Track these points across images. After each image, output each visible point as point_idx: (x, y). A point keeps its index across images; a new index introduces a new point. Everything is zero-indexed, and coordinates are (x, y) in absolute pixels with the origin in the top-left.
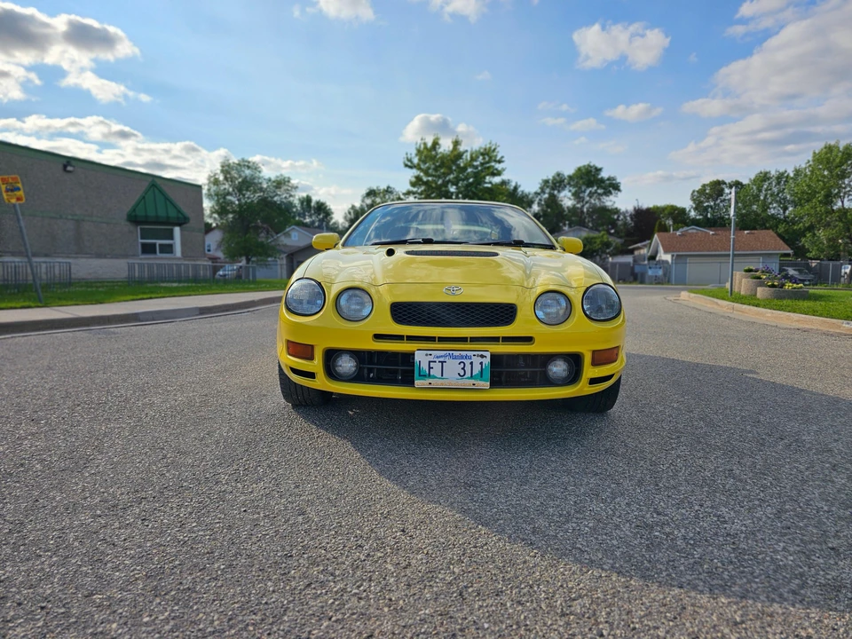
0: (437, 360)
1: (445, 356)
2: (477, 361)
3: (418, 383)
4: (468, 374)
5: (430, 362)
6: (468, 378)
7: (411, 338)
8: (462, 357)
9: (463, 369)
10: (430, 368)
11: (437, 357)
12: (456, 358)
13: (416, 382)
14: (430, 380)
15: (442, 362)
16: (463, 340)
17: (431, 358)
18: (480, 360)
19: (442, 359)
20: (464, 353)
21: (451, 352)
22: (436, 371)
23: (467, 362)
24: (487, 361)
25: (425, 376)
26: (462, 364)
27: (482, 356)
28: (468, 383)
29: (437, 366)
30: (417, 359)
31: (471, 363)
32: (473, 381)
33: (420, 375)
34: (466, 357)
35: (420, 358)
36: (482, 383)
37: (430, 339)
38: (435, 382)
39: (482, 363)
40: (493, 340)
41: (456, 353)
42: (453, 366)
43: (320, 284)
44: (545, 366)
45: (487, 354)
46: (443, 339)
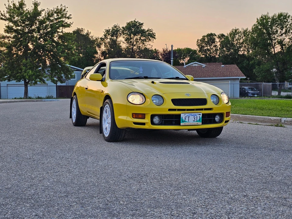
0: (187, 116)
1: (190, 115)
2: (198, 116)
3: (181, 124)
4: (196, 120)
6: (196, 122)
7: (179, 110)
8: (194, 115)
9: (194, 119)
10: (185, 119)
12: (192, 115)
14: (185, 123)
15: (189, 117)
16: (193, 110)
17: (185, 116)
22: (187, 120)
23: (196, 116)
24: (201, 116)
25: (184, 121)
26: (194, 117)
27: (200, 115)
28: (195, 123)
29: (187, 118)
30: (181, 116)
31: (197, 117)
32: (197, 122)
33: (182, 121)
34: (196, 115)
35: (183, 116)
36: (200, 123)
37: (184, 110)
38: (187, 123)
39: (200, 117)
40: (202, 109)
41: (193, 114)
42: (192, 118)
43: (142, 94)
44: (215, 117)
45: (201, 114)
46: (188, 110)
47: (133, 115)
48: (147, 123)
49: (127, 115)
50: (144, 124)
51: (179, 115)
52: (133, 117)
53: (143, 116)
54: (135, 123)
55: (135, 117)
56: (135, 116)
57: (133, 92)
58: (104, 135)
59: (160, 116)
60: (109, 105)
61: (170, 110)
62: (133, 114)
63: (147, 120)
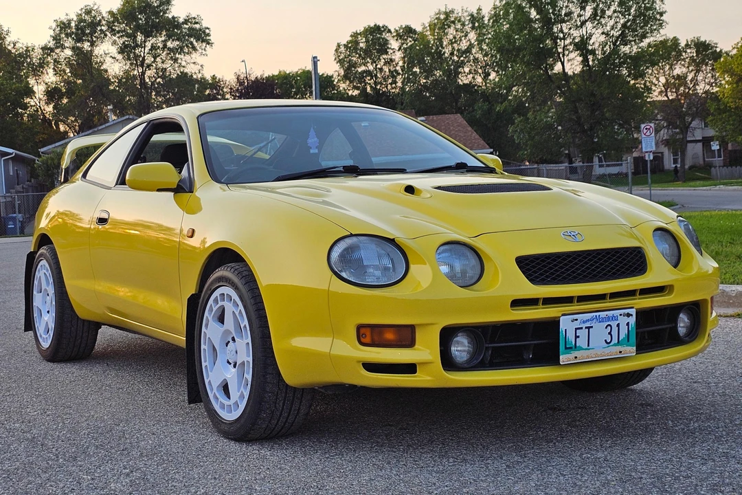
0: (584, 326)
1: (592, 320)
2: (623, 321)
3: (564, 358)
4: (615, 341)
5: (576, 329)
6: (615, 345)
7: (549, 301)
8: (608, 318)
9: (610, 333)
10: (577, 337)
11: (584, 322)
12: (601, 320)
13: (561, 357)
14: (576, 353)
15: (588, 328)
16: (600, 297)
17: (576, 324)
18: (627, 320)
19: (588, 325)
20: (610, 313)
21: (598, 314)
22: (582, 342)
23: (614, 324)
24: (632, 320)
25: (571, 348)
26: (609, 328)
27: (629, 315)
28: (613, 351)
29: (583, 334)
30: (562, 327)
31: (618, 325)
32: (619, 348)
33: (566, 348)
34: (614, 318)
35: (566, 325)
36: (629, 348)
37: (568, 300)
38: (581, 355)
39: (628, 324)
40: (630, 294)
41: (603, 314)
42: (600, 332)
43: (392, 241)
44: (675, 320)
45: (633, 311)
46: (583, 299)
47: (363, 331)
48: (424, 364)
49: (334, 331)
50: (410, 368)
51: (554, 324)
52: (363, 340)
53: (406, 336)
54: (371, 367)
55: (368, 340)
56: (370, 334)
57: (352, 235)
58: (212, 414)
59: (475, 331)
60: (236, 288)
61: (517, 303)
62: (360, 328)
63: (425, 351)
